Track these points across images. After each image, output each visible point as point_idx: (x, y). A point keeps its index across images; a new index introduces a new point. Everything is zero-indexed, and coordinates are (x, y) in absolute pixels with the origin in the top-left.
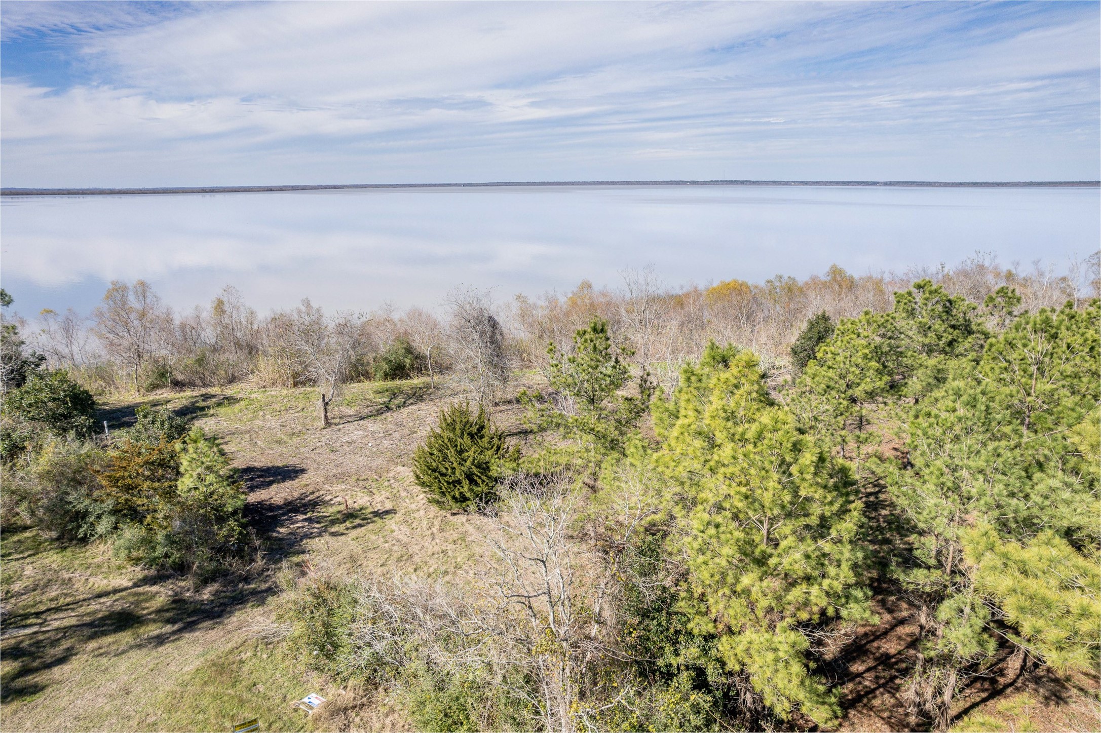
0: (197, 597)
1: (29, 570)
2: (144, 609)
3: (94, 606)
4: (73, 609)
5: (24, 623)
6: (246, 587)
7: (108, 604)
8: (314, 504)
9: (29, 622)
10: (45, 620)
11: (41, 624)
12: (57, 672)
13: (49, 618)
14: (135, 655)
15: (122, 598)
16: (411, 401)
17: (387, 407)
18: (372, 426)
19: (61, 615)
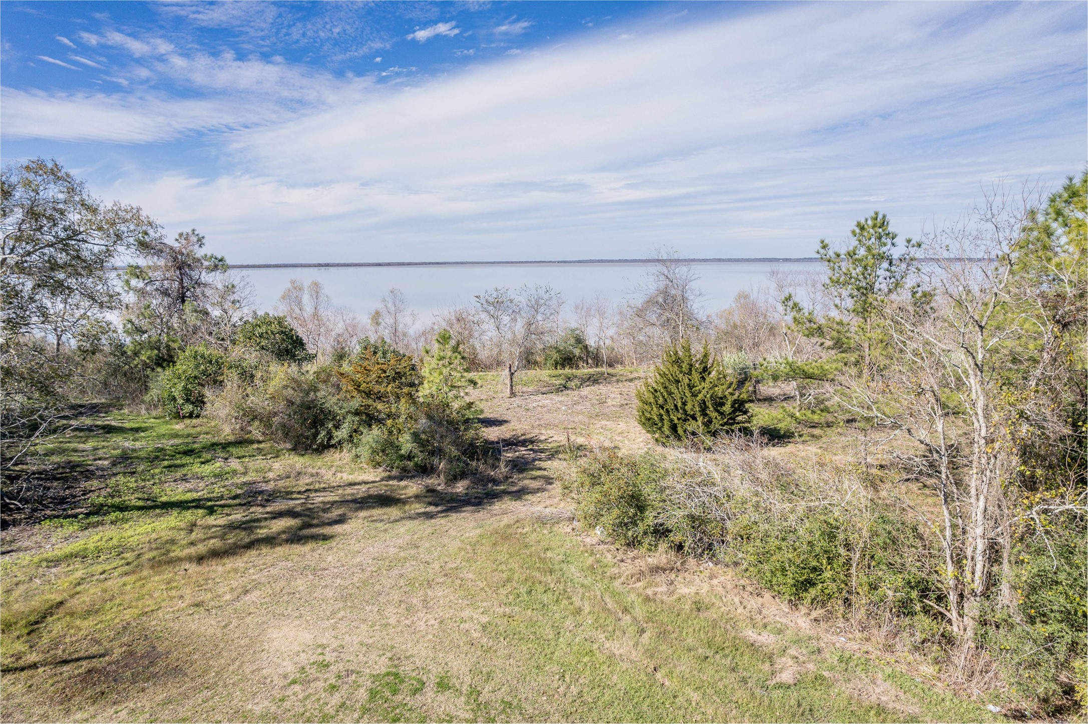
0: (450, 490)
1: (276, 465)
2: (402, 495)
3: (349, 491)
4: (331, 492)
5: (289, 496)
6: (495, 488)
7: (364, 490)
8: (532, 442)
9: (294, 496)
10: (308, 497)
11: (306, 499)
12: (338, 529)
13: (311, 495)
14: (409, 524)
15: (374, 487)
16: (588, 383)
17: (565, 387)
18: (557, 398)
19: (322, 494)
